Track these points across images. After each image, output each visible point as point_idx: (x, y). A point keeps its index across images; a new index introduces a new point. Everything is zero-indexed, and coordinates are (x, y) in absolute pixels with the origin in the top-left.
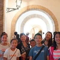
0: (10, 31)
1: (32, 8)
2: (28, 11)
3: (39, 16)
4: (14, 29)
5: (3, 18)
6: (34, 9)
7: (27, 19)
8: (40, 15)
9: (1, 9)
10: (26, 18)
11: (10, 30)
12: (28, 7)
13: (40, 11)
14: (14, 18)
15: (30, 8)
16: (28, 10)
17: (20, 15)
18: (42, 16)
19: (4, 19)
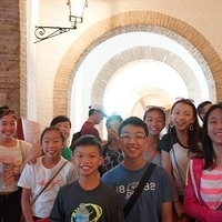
0: (52, 111)
1: (129, 22)
2: (114, 35)
3: (157, 55)
4: (64, 102)
5: (19, 61)
6: (137, 26)
7: (114, 66)
8: (161, 50)
9: (12, 30)
10: (111, 62)
11: (51, 105)
12: (113, 18)
13: (157, 32)
14: (63, 61)
15: (121, 22)
16: (114, 30)
17: (86, 52)
18: (168, 52)
19: (21, 65)
